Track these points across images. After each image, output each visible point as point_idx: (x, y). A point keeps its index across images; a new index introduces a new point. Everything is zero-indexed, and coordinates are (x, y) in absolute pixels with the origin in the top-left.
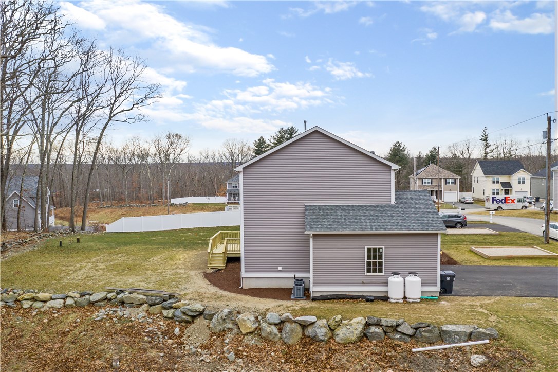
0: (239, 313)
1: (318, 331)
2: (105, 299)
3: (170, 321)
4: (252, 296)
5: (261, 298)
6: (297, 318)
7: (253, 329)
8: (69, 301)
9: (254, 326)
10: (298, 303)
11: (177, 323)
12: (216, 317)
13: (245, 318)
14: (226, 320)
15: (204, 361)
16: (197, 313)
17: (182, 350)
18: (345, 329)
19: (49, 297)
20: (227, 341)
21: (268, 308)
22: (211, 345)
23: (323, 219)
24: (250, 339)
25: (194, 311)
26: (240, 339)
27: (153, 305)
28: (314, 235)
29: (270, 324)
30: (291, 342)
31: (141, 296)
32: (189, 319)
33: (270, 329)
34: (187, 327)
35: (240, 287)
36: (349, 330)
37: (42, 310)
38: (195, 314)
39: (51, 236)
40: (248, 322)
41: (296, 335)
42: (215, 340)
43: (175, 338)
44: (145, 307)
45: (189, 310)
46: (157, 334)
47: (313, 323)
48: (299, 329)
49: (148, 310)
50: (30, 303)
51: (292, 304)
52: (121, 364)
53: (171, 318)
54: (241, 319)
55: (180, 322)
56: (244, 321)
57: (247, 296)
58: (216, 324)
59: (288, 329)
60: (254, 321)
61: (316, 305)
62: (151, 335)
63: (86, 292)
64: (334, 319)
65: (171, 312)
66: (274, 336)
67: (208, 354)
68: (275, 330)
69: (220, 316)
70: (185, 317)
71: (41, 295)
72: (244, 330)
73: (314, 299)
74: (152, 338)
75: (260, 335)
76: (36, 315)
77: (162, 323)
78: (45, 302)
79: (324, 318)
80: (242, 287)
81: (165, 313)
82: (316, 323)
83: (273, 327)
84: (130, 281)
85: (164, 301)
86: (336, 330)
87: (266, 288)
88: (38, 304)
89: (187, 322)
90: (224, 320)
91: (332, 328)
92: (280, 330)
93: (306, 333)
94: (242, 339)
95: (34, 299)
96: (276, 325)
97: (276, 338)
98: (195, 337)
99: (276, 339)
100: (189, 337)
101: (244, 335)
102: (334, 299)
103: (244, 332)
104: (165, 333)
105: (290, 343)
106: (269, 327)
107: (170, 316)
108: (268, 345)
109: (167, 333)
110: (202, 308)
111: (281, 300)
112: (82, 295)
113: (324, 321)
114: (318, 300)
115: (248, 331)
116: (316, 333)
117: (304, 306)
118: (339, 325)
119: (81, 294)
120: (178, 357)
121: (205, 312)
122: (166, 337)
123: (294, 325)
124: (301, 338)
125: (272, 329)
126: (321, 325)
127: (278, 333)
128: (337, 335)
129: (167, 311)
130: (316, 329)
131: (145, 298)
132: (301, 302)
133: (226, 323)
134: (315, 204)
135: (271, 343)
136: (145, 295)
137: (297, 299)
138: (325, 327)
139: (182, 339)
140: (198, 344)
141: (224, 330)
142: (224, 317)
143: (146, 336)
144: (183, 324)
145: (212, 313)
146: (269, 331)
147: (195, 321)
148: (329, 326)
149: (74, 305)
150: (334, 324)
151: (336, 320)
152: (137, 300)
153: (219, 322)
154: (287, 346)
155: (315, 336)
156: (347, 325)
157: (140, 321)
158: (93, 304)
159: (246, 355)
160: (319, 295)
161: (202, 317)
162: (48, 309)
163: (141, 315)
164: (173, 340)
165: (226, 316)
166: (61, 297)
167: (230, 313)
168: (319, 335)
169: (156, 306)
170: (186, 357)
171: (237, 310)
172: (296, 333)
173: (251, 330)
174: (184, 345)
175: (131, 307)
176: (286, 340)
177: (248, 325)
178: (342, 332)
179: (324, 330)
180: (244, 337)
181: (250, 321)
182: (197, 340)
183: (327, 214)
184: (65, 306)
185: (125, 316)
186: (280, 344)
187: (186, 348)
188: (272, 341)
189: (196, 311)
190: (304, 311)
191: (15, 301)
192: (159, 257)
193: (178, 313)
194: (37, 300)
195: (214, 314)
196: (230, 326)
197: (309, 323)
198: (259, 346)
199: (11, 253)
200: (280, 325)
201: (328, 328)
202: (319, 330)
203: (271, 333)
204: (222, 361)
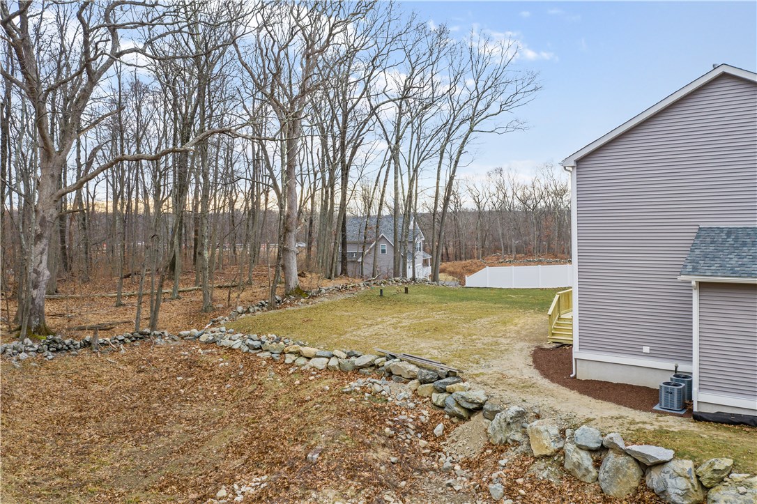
0: (538, 417)
1: (670, 482)
2: (372, 365)
3: (440, 411)
4: (581, 393)
5: (595, 398)
6: (635, 448)
7: (552, 450)
8: (333, 362)
9: (554, 447)
10: (660, 419)
11: (447, 416)
12: (498, 417)
13: (542, 428)
14: (511, 426)
15: (452, 486)
16: (475, 406)
17: (434, 461)
18: (734, 492)
19: (313, 354)
20: (502, 462)
21: (592, 417)
22: (479, 463)
23: (730, 253)
24: (542, 467)
25: (470, 400)
26: (526, 463)
27: (424, 383)
28: (702, 285)
29: (580, 447)
30: (613, 491)
31: (412, 367)
32: (463, 413)
33: (579, 457)
34: (457, 426)
35: (571, 376)
36: (742, 497)
37: (303, 368)
38: (471, 407)
39: (382, 284)
40: (545, 436)
41: (625, 480)
42: (488, 456)
43: (432, 439)
44: (413, 384)
45: (463, 397)
46: (408, 427)
47: (663, 463)
48: (633, 471)
49: (416, 390)
50: (293, 357)
51: (646, 419)
52: (320, 458)
53: (442, 407)
54: (534, 427)
55: (452, 416)
56: (538, 432)
57: (573, 392)
58: (497, 429)
59: (609, 464)
60: (556, 435)
61: (696, 429)
62: (398, 426)
63: (353, 352)
64: (712, 465)
65: (443, 396)
66: (584, 471)
67: (466, 477)
68: (587, 460)
69: (503, 417)
70: (457, 409)
71: (307, 350)
72: (537, 449)
73: (699, 418)
74: (397, 431)
75: (562, 465)
76: (293, 373)
77: (425, 412)
78: (309, 359)
79: (692, 458)
80: (575, 377)
81: (435, 396)
82: (669, 464)
83: (583, 454)
84: (423, 345)
85: (439, 378)
86: (712, 490)
87: (618, 384)
88: (301, 361)
89: (461, 418)
90: (509, 424)
91: (705, 484)
92: (598, 464)
93: (648, 482)
94: (528, 466)
95: (299, 354)
96: (591, 451)
97: (588, 477)
98: (461, 445)
99: (588, 479)
100: (453, 441)
101: (536, 459)
102: (745, 424)
103: (536, 453)
104: (421, 428)
105: (611, 494)
106: (577, 453)
107: (439, 403)
108: (570, 487)
109: (423, 429)
110: (483, 398)
111: (631, 407)
112: (349, 356)
113: (688, 465)
114: (706, 421)
115: (544, 453)
116: (666, 487)
117: (670, 427)
118: (722, 480)
119: (348, 353)
120: (417, 470)
121: (485, 406)
122: (419, 435)
123: (622, 460)
124: (637, 489)
125: (581, 458)
126: (679, 471)
127: (591, 468)
128: (714, 501)
129: (438, 395)
130: (667, 476)
131: (417, 370)
132: (670, 418)
133: (511, 430)
134: (722, 225)
135: (577, 484)
136: (419, 367)
137: (663, 412)
138: (685, 477)
139: (442, 443)
140: (460, 457)
141: (506, 442)
142: (508, 420)
143: (390, 426)
144: (455, 420)
145: (496, 409)
146: (575, 460)
147: (471, 418)
148: (698, 477)
149: (338, 368)
150: (709, 474)
151: (716, 467)
152: (406, 371)
153: (501, 427)
154: (604, 497)
155: (663, 492)
156: (740, 483)
157: (397, 403)
158: (359, 369)
159: (522, 496)
160: (713, 410)
161: (481, 414)
162: (308, 369)
163: (403, 394)
164: (429, 441)
165: (511, 418)
166: (325, 355)
167: (521, 414)
168: (671, 491)
169: (426, 385)
170: (431, 472)
171: (537, 411)
172: (624, 476)
173: (548, 452)
174: (439, 454)
175: (398, 381)
176: (604, 485)
177: (545, 442)
178: (725, 497)
179: (682, 484)
180: (533, 462)
181: (550, 435)
182: (461, 449)
183: (744, 244)
184: (327, 368)
185: (384, 393)
186: (592, 489)
187: (441, 459)
188: (581, 482)
189: (472, 402)
190: (660, 437)
191: (281, 354)
192: (489, 319)
193: (450, 401)
194: (301, 356)
195: (497, 412)
196: (518, 437)
197: (652, 461)
198: (553, 485)
199: (322, 299)
200: (600, 452)
201: (694, 481)
202: (673, 481)
203: (579, 466)
204: (480, 494)
